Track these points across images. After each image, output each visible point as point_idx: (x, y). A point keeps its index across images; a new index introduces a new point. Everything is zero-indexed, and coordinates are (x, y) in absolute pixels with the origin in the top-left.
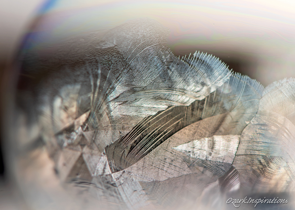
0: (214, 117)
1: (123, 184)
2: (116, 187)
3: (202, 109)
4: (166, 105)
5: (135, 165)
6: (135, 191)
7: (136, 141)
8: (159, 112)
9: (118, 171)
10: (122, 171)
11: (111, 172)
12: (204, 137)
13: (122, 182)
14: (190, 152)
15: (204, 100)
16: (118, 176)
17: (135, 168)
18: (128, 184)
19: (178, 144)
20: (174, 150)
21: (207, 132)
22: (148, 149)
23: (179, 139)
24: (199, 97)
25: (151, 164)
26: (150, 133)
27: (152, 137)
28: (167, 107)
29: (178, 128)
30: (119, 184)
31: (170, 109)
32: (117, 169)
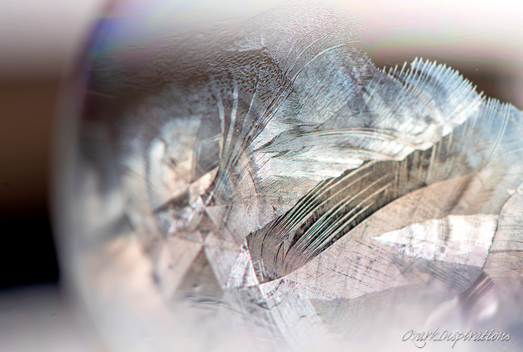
0: (449, 181)
1: (279, 303)
2: (267, 309)
3: (426, 167)
4: (360, 158)
5: (302, 269)
6: (303, 316)
7: (304, 225)
8: (347, 172)
9: (270, 280)
10: (278, 281)
11: (257, 283)
12: (432, 217)
13: (278, 300)
14: (404, 246)
15: (430, 150)
16: (271, 290)
17: (303, 275)
18: (290, 304)
19: (383, 231)
20: (374, 243)
21: (437, 210)
22: (327, 240)
23: (384, 221)
24: (421, 143)
25: (332, 267)
26: (330, 211)
27: (335, 218)
28: (361, 162)
29: (383, 202)
30: (273, 304)
31: (367, 165)
32: (270, 276)
